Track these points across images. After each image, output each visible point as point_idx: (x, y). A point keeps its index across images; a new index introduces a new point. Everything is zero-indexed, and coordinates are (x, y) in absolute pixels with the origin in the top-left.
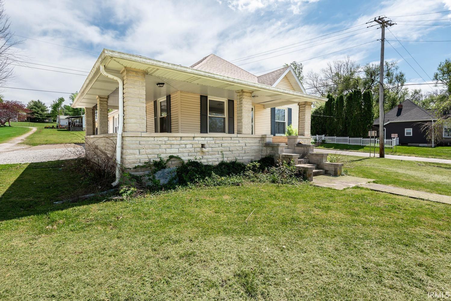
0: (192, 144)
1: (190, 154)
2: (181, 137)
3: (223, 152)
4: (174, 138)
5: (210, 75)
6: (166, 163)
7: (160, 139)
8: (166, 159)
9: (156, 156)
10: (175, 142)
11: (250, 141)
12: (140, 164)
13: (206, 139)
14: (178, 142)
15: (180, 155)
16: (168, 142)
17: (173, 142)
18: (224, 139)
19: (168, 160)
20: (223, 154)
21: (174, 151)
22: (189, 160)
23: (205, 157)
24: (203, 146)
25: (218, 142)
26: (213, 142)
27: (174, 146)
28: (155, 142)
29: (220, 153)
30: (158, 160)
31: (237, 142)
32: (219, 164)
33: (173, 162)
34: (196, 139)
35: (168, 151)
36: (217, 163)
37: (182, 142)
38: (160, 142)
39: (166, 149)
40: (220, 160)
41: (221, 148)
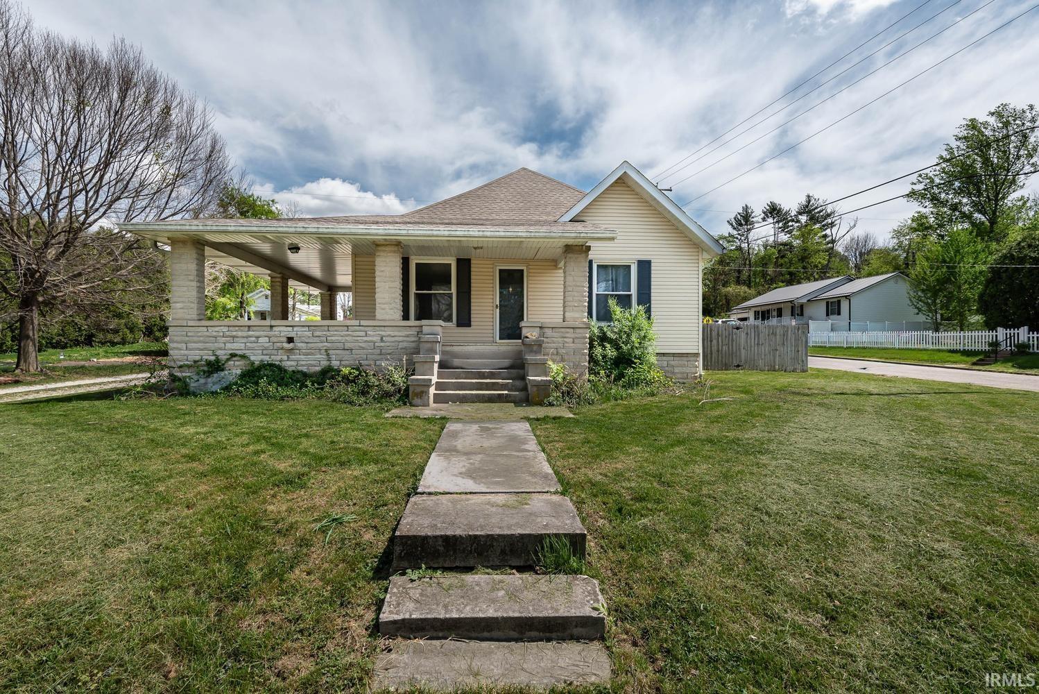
0: (269, 337)
1: (265, 352)
2: (249, 326)
3: (330, 352)
4: (237, 328)
5: (267, 229)
6: (223, 364)
7: (217, 329)
8: (224, 358)
9: (210, 353)
10: (240, 334)
11: (392, 333)
12: (186, 363)
13: (295, 329)
14: (245, 334)
15: (248, 353)
16: (228, 333)
17: (234, 333)
18: (330, 329)
19: (228, 360)
20: (328, 355)
21: (237, 347)
22: (262, 361)
23: (292, 357)
24: (290, 340)
25: (317, 333)
26: (309, 334)
27: (237, 339)
28: (207, 334)
29: (323, 351)
30: (213, 358)
31: (363, 334)
32: (320, 372)
33: (237, 363)
34: (274, 329)
35: (228, 346)
36: (318, 369)
37: (251, 333)
38: (215, 334)
39: (225, 343)
40: (325, 363)
41: (326, 344)
